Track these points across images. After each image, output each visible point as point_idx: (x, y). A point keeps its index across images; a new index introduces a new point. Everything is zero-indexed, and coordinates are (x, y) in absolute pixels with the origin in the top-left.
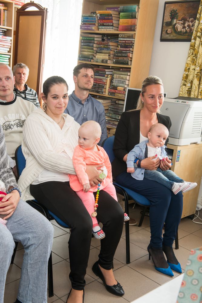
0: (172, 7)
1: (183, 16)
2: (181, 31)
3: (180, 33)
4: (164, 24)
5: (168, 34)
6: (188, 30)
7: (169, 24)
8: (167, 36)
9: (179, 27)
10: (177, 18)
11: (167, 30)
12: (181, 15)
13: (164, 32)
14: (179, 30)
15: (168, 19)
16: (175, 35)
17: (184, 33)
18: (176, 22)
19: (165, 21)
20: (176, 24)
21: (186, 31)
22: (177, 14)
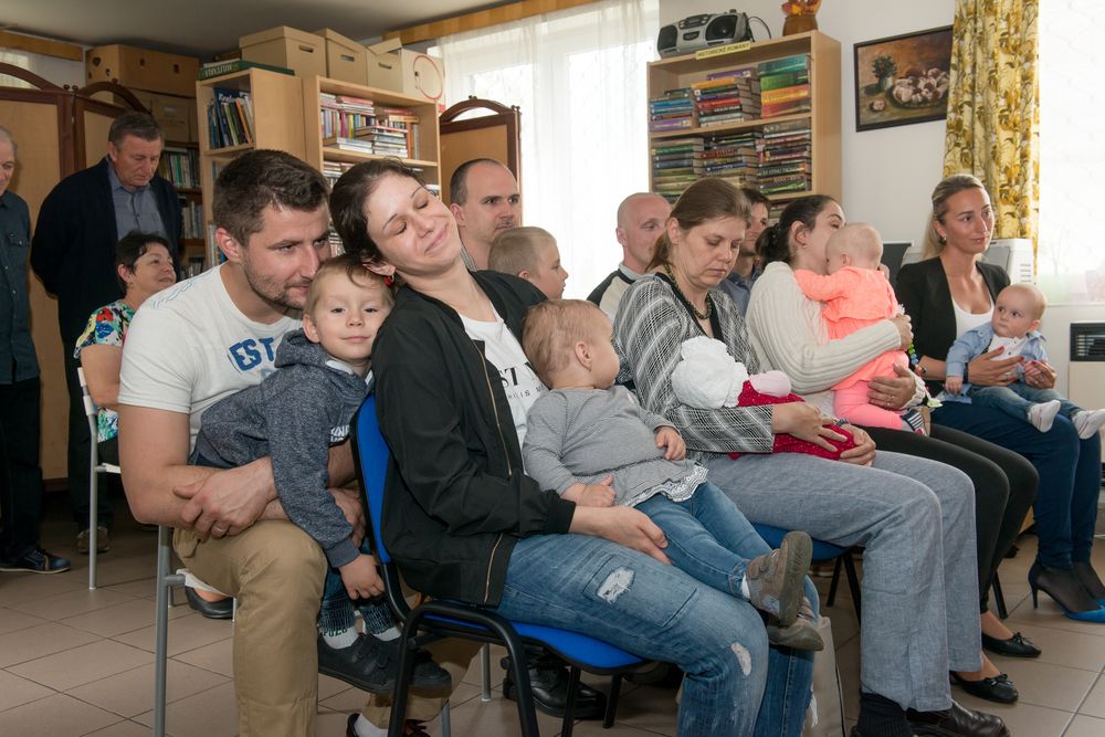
0: (877, 52)
1: (910, 67)
2: (910, 102)
3: (909, 105)
4: (862, 93)
5: (875, 111)
6: (929, 96)
7: (873, 90)
8: (875, 118)
9: (904, 92)
10: (894, 75)
11: (872, 104)
12: (902, 65)
13: (864, 111)
14: (904, 99)
15: (869, 78)
16: (895, 110)
17: (919, 103)
18: (894, 81)
19: (861, 86)
20: (893, 87)
21: (925, 100)
22: (892, 65)
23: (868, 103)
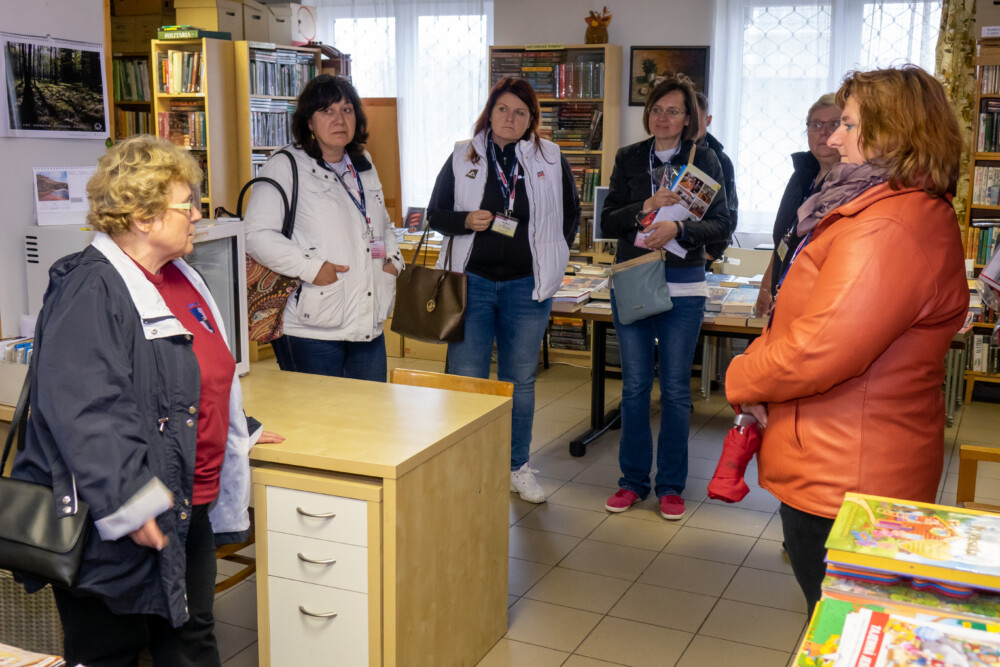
0: (645, 55)
1: (665, 69)
4: (634, 80)
5: (642, 95)
7: (643, 80)
10: (656, 72)
11: (640, 90)
12: (661, 67)
13: (635, 93)
15: (639, 72)
19: (634, 76)
20: (654, 81)
22: (654, 65)
23: (638, 88)
